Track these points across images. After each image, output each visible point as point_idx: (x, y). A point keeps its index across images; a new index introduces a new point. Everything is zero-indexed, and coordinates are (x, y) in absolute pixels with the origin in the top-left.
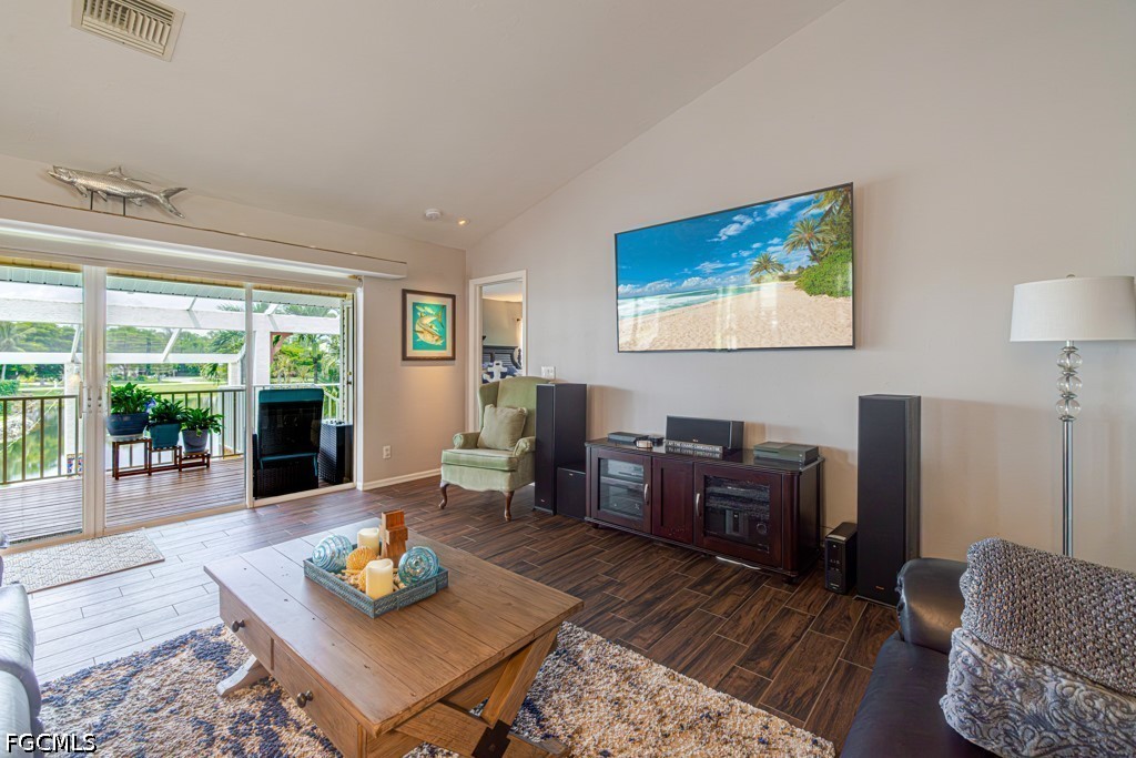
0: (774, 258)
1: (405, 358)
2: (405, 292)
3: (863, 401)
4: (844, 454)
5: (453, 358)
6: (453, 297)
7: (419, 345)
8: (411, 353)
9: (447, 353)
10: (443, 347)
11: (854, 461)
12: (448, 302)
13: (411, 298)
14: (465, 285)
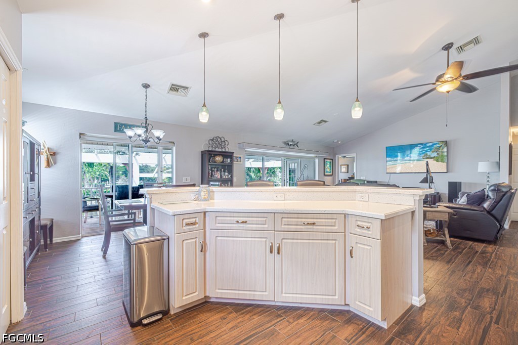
0: (428, 154)
1: (324, 175)
2: (324, 159)
3: (449, 182)
4: (445, 194)
5: (332, 175)
6: (332, 159)
7: (327, 172)
8: (326, 174)
9: (331, 174)
10: (330, 172)
11: (447, 195)
12: (331, 161)
13: (326, 160)
14: (335, 156)
